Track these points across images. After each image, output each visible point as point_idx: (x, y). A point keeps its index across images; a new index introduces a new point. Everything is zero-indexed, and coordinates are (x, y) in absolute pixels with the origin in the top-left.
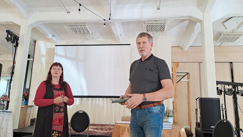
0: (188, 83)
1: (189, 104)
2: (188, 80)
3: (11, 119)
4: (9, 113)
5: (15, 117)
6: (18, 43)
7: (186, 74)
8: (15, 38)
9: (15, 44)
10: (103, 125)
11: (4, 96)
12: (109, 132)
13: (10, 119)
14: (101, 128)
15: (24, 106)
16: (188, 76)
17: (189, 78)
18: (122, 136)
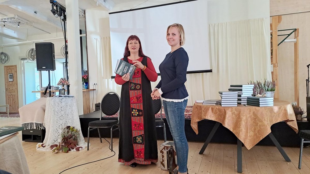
0: (296, 44)
1: (296, 73)
2: (295, 40)
3: (75, 104)
4: (71, 98)
5: (79, 102)
6: (66, 15)
7: (293, 32)
8: (62, 10)
9: (62, 17)
11: (63, 79)
13: (73, 104)
15: (85, 90)
16: (295, 34)
17: (298, 36)
18: (204, 117)
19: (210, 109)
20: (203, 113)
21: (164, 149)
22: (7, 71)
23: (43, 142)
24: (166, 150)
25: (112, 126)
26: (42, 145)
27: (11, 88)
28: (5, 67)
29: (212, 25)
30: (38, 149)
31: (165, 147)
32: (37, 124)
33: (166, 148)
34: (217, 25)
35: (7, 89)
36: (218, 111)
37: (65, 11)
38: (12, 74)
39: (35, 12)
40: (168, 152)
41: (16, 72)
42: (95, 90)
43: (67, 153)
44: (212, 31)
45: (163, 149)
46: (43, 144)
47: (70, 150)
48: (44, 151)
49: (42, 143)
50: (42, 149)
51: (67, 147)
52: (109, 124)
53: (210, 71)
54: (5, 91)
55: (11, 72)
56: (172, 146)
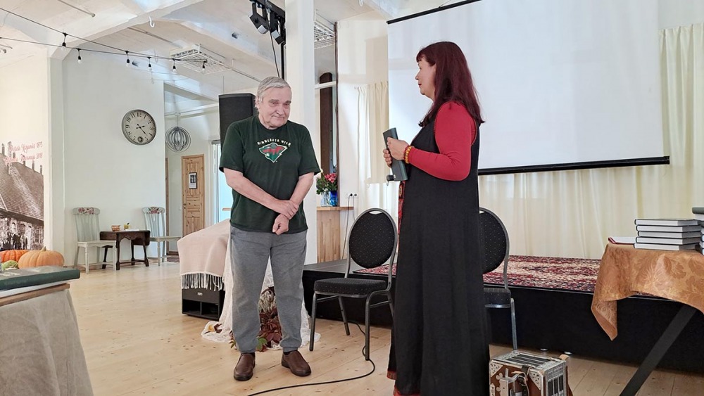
6: (286, 30)
8: (276, 18)
9: (277, 34)
10: (563, 259)
12: (583, 280)
14: (555, 269)
15: (331, 209)
18: (639, 285)
19: (660, 260)
20: (635, 272)
21: (501, 374)
22: (187, 167)
23: (218, 320)
24: (507, 376)
25: (370, 293)
26: (216, 327)
27: (193, 203)
28: (183, 158)
29: (671, 31)
30: (204, 336)
31: (505, 367)
32: (210, 278)
33: (507, 370)
34: (688, 29)
35: (185, 205)
36: (687, 270)
37: (283, 20)
38: (195, 174)
39: (233, 35)
40: (514, 385)
41: (203, 168)
42: (352, 208)
43: (262, 351)
44: (671, 48)
45: (498, 373)
46: (218, 325)
47: (269, 345)
48: (216, 340)
49: (217, 323)
50: (213, 338)
51: (265, 337)
52: (362, 289)
53: (665, 161)
54: (181, 208)
55: (195, 168)
56: (525, 368)
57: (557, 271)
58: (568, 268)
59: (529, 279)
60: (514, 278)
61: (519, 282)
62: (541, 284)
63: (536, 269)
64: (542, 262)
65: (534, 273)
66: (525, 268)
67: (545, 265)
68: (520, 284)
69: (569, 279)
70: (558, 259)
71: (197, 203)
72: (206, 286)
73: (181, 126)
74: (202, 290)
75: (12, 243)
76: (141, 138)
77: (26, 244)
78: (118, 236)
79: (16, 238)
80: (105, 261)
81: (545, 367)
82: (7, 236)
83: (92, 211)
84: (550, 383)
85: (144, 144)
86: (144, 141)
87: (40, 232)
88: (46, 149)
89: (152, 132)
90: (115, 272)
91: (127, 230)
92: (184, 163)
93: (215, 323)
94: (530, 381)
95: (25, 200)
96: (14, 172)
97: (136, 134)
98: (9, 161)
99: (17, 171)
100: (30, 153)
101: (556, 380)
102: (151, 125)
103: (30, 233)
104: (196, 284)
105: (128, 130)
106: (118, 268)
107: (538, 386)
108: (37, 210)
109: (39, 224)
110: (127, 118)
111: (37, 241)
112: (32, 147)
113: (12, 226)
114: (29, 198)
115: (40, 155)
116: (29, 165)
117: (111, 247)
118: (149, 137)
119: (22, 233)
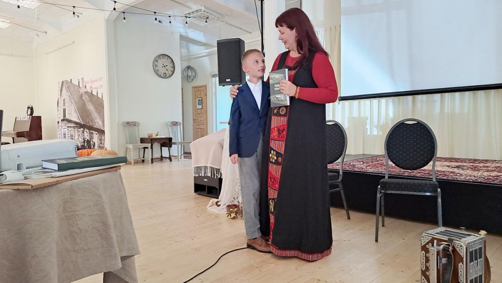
10: (479, 160)
12: (498, 176)
14: (472, 167)
21: (430, 244)
22: (195, 94)
23: (218, 198)
24: (435, 246)
27: (200, 119)
28: (193, 87)
30: (209, 209)
31: (433, 239)
32: (212, 169)
35: (195, 120)
38: (201, 99)
40: (441, 253)
41: (206, 95)
45: (427, 243)
46: (218, 202)
48: (217, 212)
50: (215, 210)
54: (192, 122)
55: (201, 94)
56: (451, 241)
57: (475, 169)
58: (484, 167)
59: (452, 174)
60: (439, 173)
61: (444, 176)
62: (462, 178)
63: (458, 167)
64: (462, 162)
65: (456, 170)
66: (448, 166)
67: (465, 164)
68: (445, 178)
69: (485, 175)
70: (475, 160)
71: (202, 119)
72: (209, 175)
73: (191, 65)
74: (207, 177)
75: (86, 145)
76: (165, 73)
77: (94, 145)
78: (152, 141)
79: (88, 142)
80: (144, 157)
81: (467, 240)
82: (83, 141)
83: (134, 124)
84: (471, 253)
85: (167, 78)
86: (168, 76)
87: (103, 138)
88: (105, 82)
89: (172, 69)
90: (150, 165)
91: (157, 137)
92: (194, 92)
93: (216, 200)
94: (454, 250)
95: (93, 116)
96: (85, 98)
97: (162, 71)
98: (82, 90)
99: (87, 97)
100: (95, 85)
101: (476, 250)
102: (171, 64)
103: (96, 139)
104: (203, 173)
105: (157, 68)
106: (152, 163)
107: (462, 254)
108: (101, 123)
109: (101, 132)
110: (156, 60)
111: (101, 143)
112: (96, 81)
113: (86, 133)
114: (95, 115)
115: (101, 86)
116: (94, 93)
117: (147, 148)
118: (171, 73)
119: (92, 138)
